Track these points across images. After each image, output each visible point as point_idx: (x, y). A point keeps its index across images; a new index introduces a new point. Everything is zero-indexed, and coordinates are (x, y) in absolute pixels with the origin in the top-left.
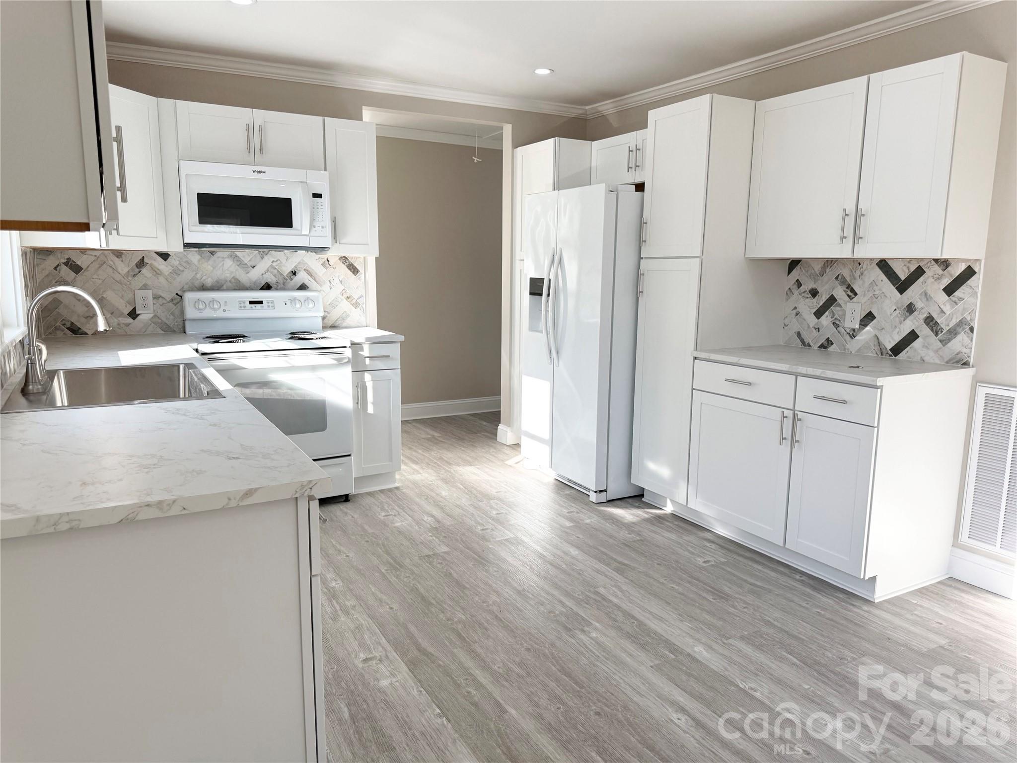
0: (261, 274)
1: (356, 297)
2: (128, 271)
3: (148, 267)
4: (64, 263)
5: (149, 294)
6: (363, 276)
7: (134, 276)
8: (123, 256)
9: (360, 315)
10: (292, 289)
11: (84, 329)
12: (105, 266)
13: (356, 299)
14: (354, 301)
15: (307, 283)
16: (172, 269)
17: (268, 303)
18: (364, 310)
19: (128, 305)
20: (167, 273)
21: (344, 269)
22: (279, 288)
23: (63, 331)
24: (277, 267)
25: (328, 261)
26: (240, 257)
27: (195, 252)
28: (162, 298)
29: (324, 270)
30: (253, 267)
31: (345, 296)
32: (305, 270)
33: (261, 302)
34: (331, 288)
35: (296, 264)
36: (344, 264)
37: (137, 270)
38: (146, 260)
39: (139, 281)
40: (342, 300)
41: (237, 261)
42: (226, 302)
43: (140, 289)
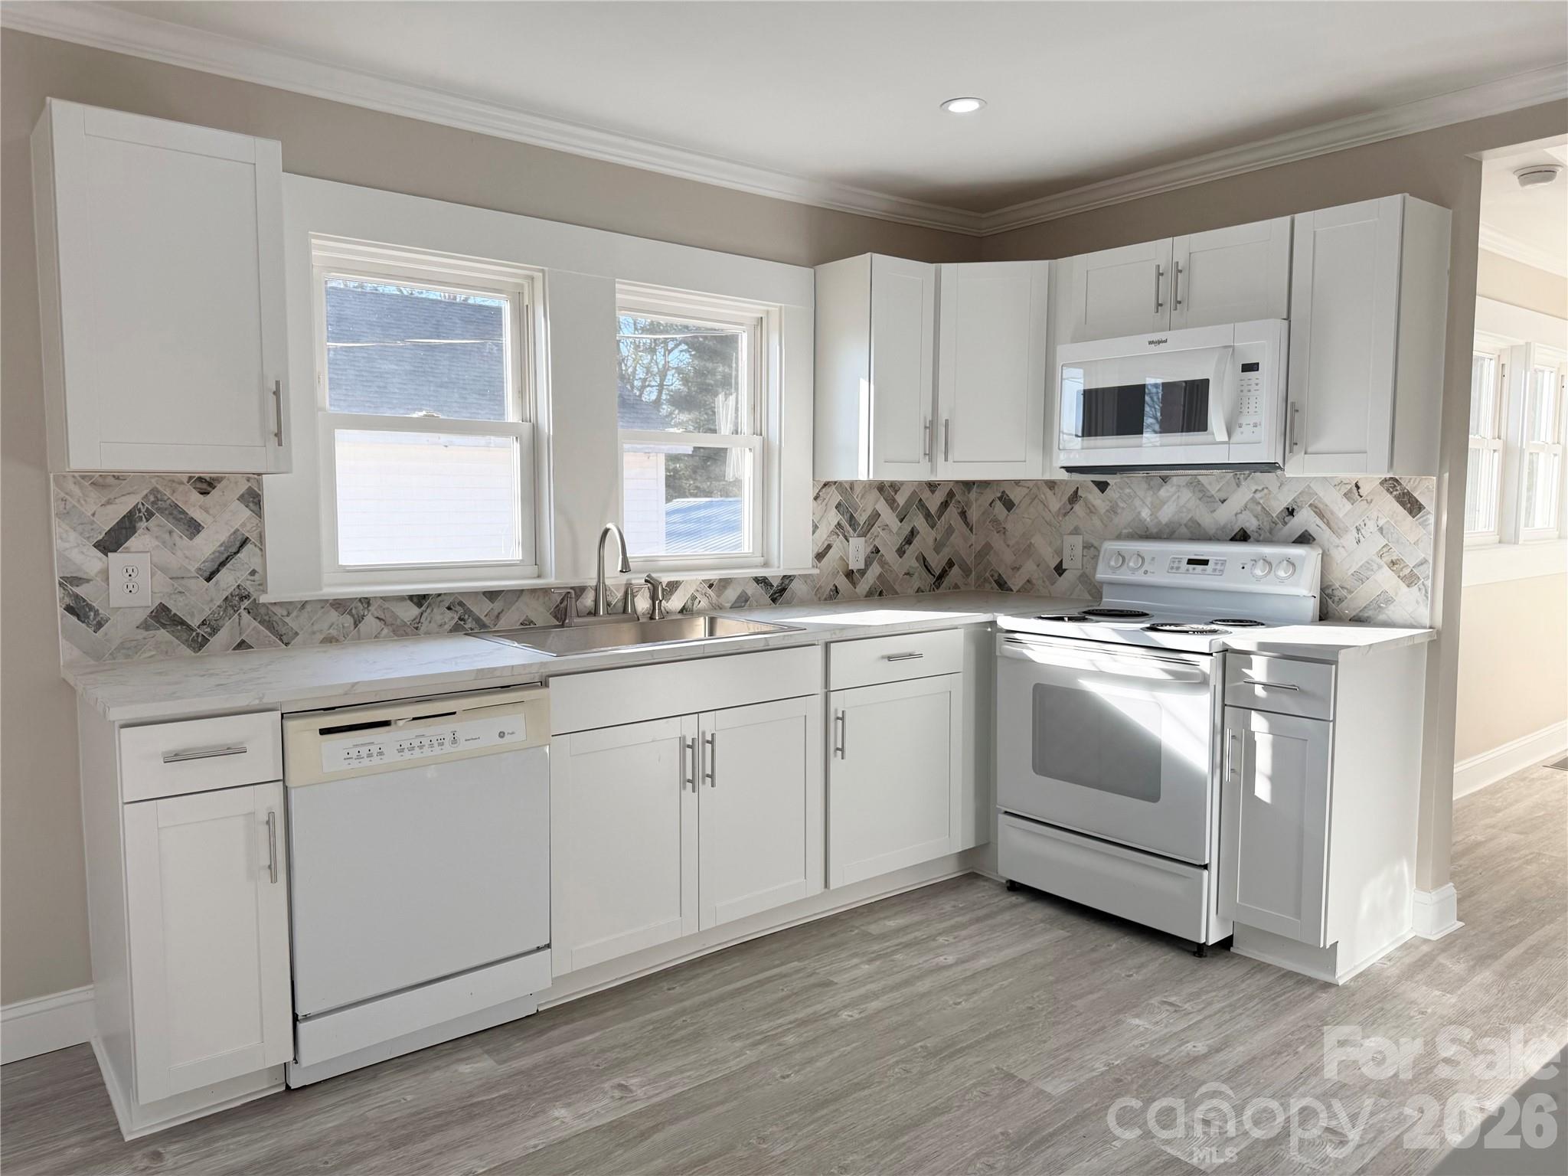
0: (1235, 512)
1: (1411, 562)
2: (1060, 509)
3: (1081, 502)
4: (998, 498)
5: (1078, 541)
6: (1432, 519)
7: (1065, 514)
8: (1056, 487)
9: (1417, 602)
10: (1285, 542)
11: (1010, 584)
12: (1036, 501)
13: (1412, 566)
14: (1406, 571)
15: (1313, 530)
16: (1110, 504)
17: (1216, 564)
18: (1426, 592)
19: (1056, 556)
20: (1103, 511)
21: (1390, 505)
22: (1261, 538)
23: (990, 583)
24: (1261, 502)
25: (1358, 487)
26: (1205, 484)
27: (1141, 479)
28: (1095, 548)
29: (1348, 506)
30: (1223, 501)
31: (1387, 558)
32: (1311, 505)
33: (1205, 562)
34: (1358, 542)
35: (1296, 494)
36: (1391, 493)
37: (1070, 507)
38: (1080, 493)
39: (1069, 523)
40: (1380, 567)
41: (1200, 491)
42: (1153, 559)
43: (1071, 534)
